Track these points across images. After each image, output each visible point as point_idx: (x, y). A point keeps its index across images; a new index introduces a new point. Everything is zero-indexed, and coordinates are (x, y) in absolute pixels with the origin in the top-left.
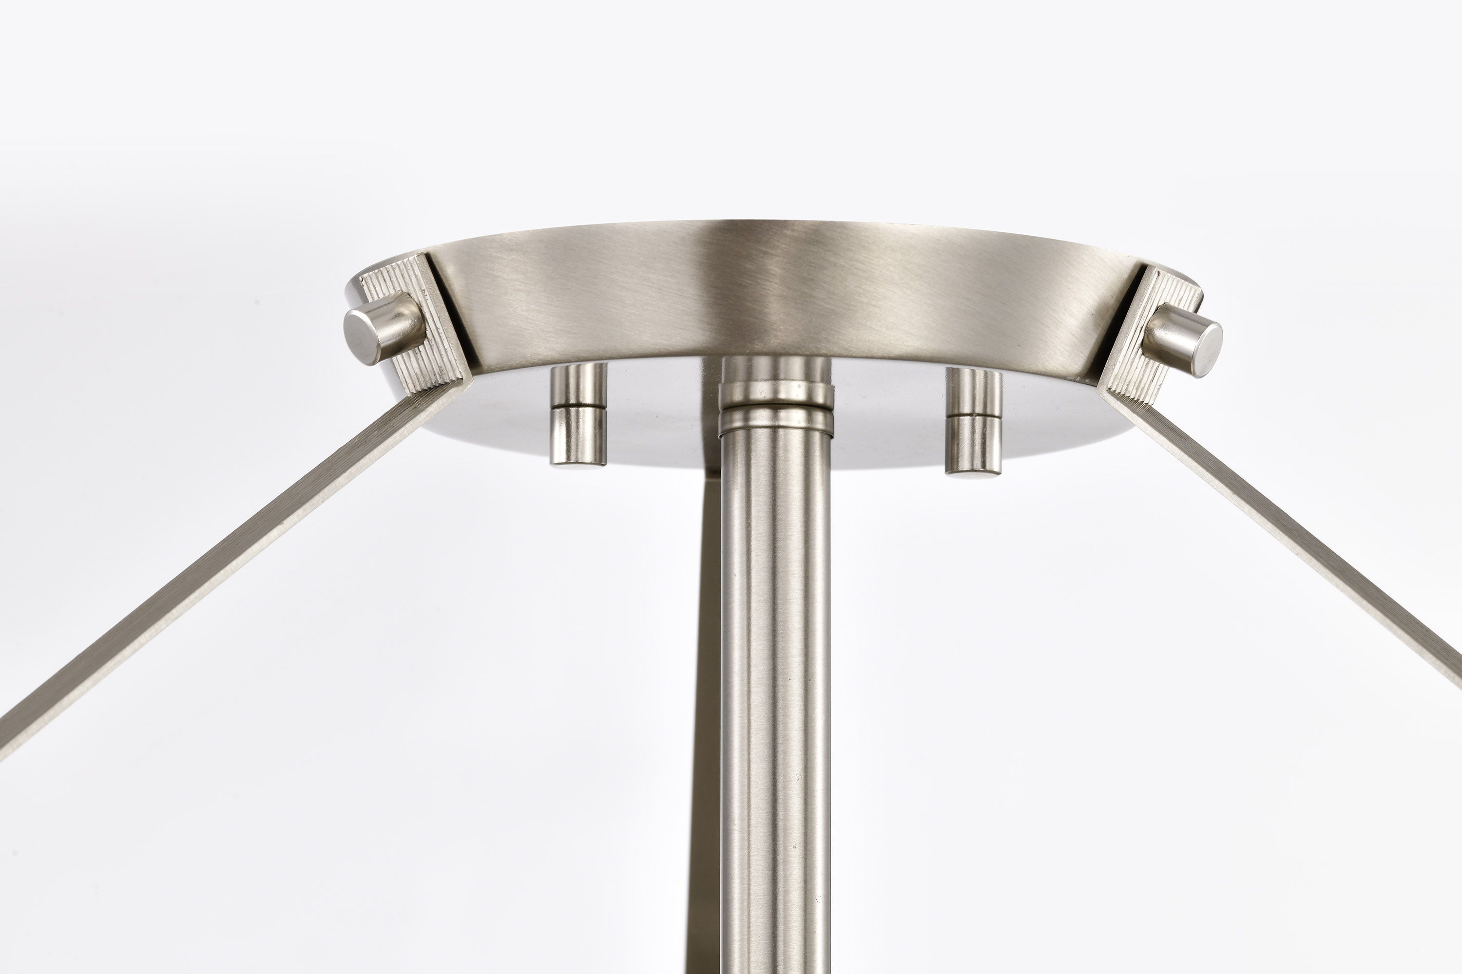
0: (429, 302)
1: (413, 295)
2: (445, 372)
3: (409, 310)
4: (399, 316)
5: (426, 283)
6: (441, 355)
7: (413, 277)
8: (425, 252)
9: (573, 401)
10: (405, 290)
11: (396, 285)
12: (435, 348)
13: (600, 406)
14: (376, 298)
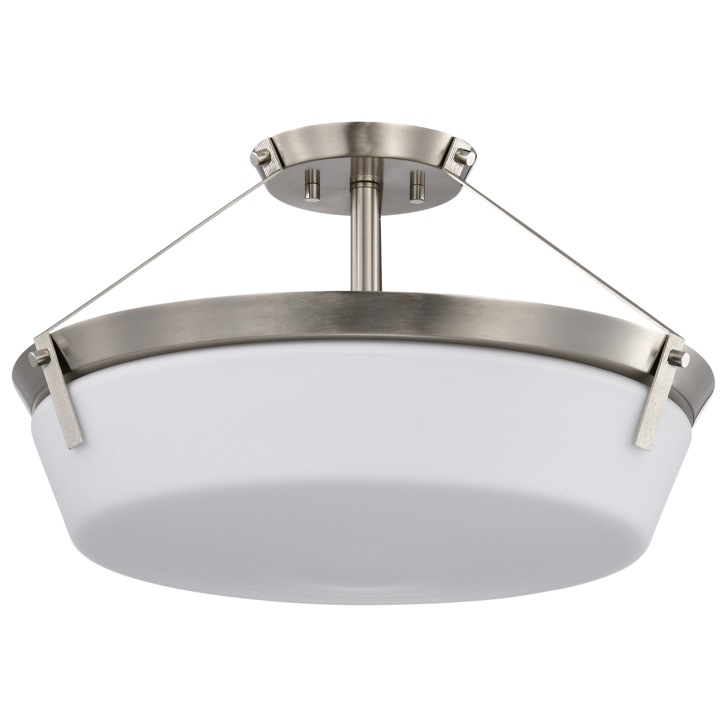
0: (272, 150)
1: (268, 149)
2: (276, 168)
3: (267, 153)
4: (264, 154)
5: (271, 145)
6: (275, 164)
7: (268, 144)
8: (270, 137)
9: (311, 182)
10: (266, 148)
11: (264, 147)
12: (273, 162)
13: (318, 184)
14: (258, 150)
